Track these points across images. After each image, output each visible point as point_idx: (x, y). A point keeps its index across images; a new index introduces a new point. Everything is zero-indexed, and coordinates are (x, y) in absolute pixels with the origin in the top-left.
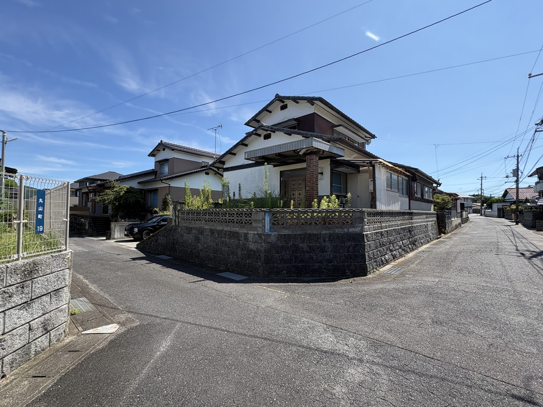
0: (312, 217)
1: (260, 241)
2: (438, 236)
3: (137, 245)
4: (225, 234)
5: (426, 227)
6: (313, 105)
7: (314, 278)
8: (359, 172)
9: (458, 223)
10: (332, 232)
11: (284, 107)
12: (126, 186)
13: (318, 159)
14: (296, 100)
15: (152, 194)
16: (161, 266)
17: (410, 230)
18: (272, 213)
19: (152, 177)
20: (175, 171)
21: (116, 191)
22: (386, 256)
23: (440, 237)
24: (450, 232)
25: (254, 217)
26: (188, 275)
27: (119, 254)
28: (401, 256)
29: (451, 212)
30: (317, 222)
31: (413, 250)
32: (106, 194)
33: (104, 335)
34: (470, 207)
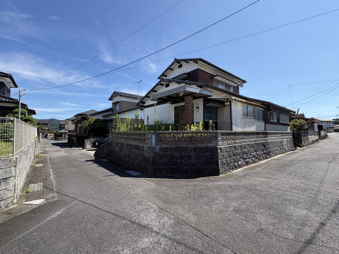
0: (183, 136)
1: (150, 152)
2: (293, 149)
3: (95, 152)
4: (133, 147)
5: (281, 143)
6: (197, 63)
7: (183, 176)
8: (224, 106)
9: (315, 140)
10: (196, 146)
11: (180, 66)
12: (95, 118)
13: (192, 98)
14: (187, 61)
15: (110, 122)
16: (98, 165)
17: (264, 145)
18: (157, 134)
19: (111, 113)
20: (122, 108)
21: (89, 121)
22: (239, 162)
23: (296, 150)
24: (307, 146)
25: (147, 136)
26: (108, 171)
27: (81, 158)
28: (254, 162)
29: (307, 132)
30: (186, 140)
31: (267, 158)
32: (84, 123)
33: (33, 205)
34: (331, 128)
